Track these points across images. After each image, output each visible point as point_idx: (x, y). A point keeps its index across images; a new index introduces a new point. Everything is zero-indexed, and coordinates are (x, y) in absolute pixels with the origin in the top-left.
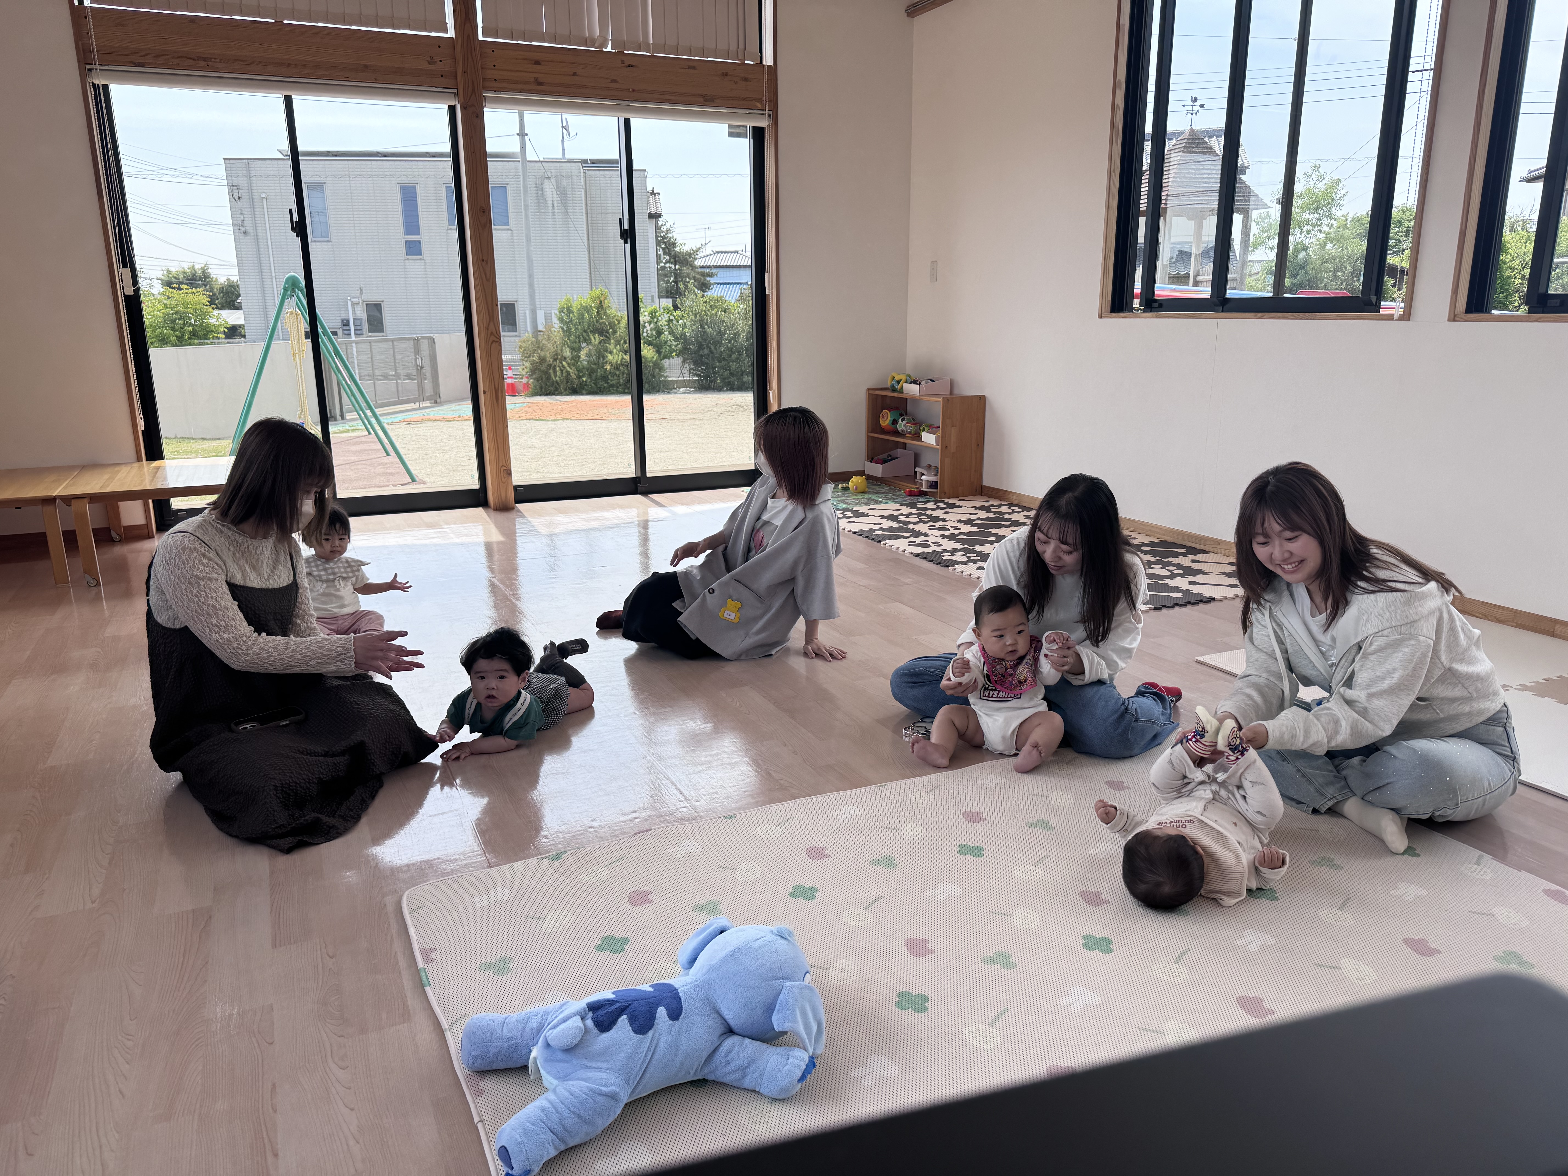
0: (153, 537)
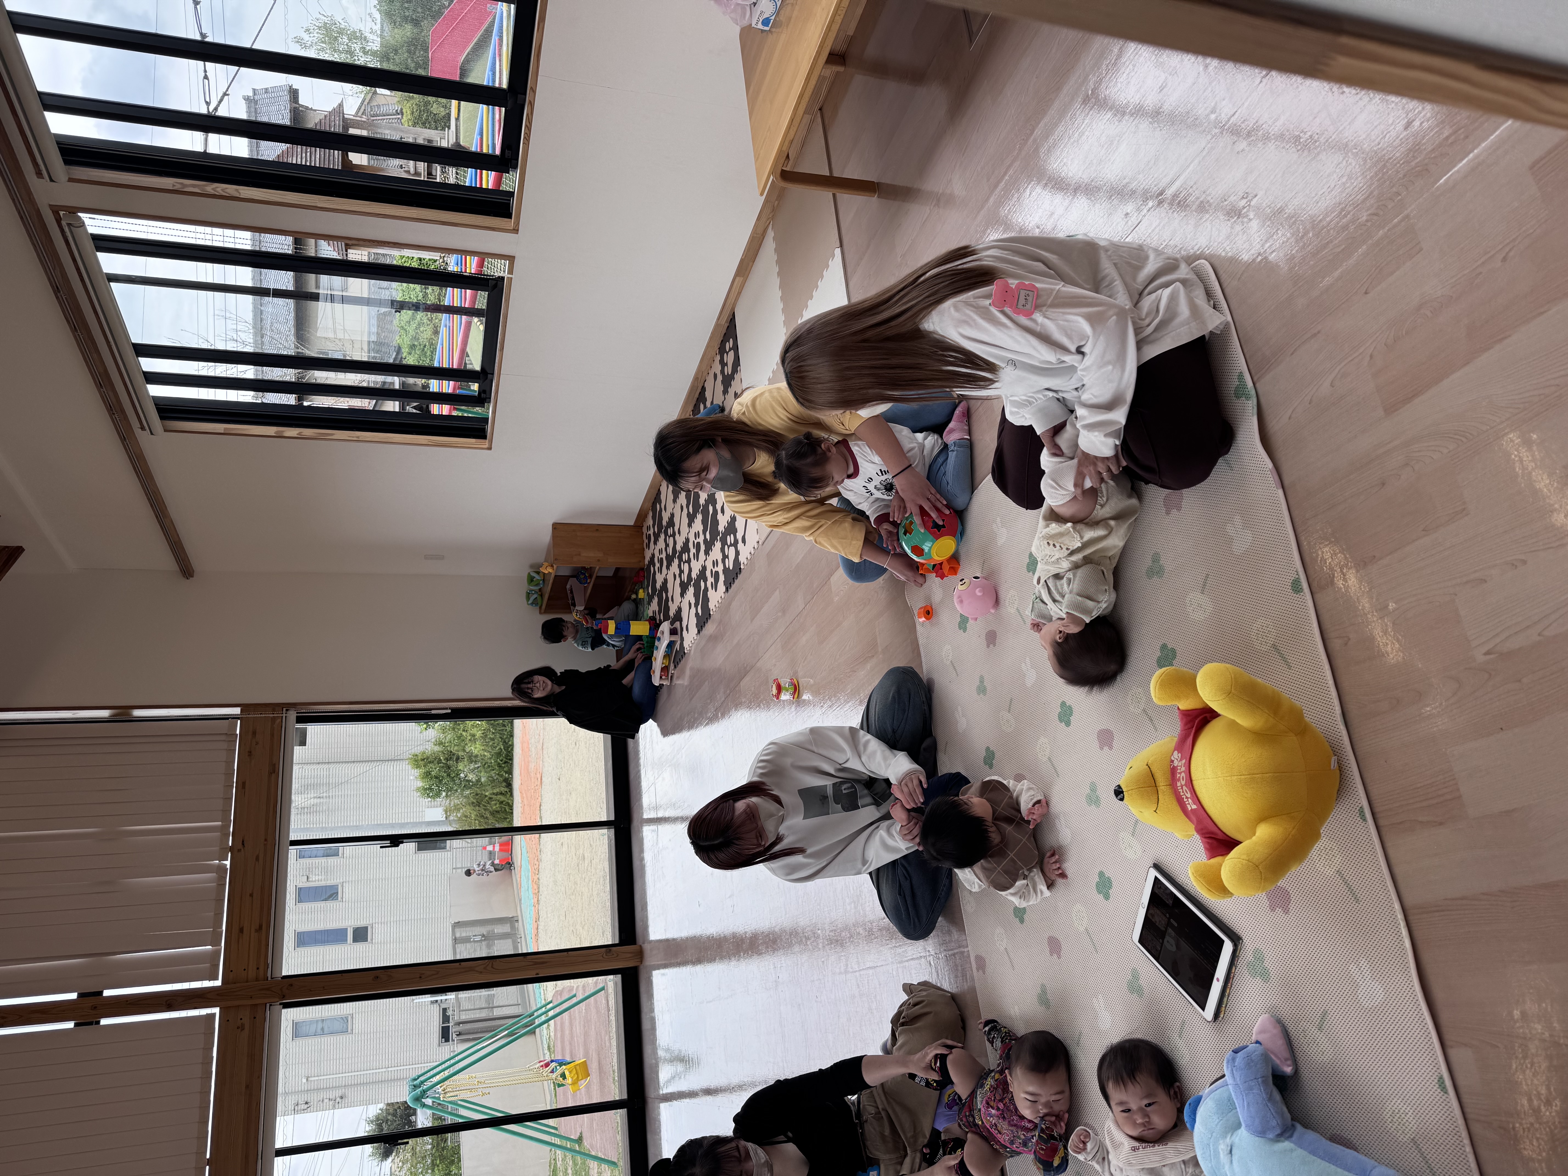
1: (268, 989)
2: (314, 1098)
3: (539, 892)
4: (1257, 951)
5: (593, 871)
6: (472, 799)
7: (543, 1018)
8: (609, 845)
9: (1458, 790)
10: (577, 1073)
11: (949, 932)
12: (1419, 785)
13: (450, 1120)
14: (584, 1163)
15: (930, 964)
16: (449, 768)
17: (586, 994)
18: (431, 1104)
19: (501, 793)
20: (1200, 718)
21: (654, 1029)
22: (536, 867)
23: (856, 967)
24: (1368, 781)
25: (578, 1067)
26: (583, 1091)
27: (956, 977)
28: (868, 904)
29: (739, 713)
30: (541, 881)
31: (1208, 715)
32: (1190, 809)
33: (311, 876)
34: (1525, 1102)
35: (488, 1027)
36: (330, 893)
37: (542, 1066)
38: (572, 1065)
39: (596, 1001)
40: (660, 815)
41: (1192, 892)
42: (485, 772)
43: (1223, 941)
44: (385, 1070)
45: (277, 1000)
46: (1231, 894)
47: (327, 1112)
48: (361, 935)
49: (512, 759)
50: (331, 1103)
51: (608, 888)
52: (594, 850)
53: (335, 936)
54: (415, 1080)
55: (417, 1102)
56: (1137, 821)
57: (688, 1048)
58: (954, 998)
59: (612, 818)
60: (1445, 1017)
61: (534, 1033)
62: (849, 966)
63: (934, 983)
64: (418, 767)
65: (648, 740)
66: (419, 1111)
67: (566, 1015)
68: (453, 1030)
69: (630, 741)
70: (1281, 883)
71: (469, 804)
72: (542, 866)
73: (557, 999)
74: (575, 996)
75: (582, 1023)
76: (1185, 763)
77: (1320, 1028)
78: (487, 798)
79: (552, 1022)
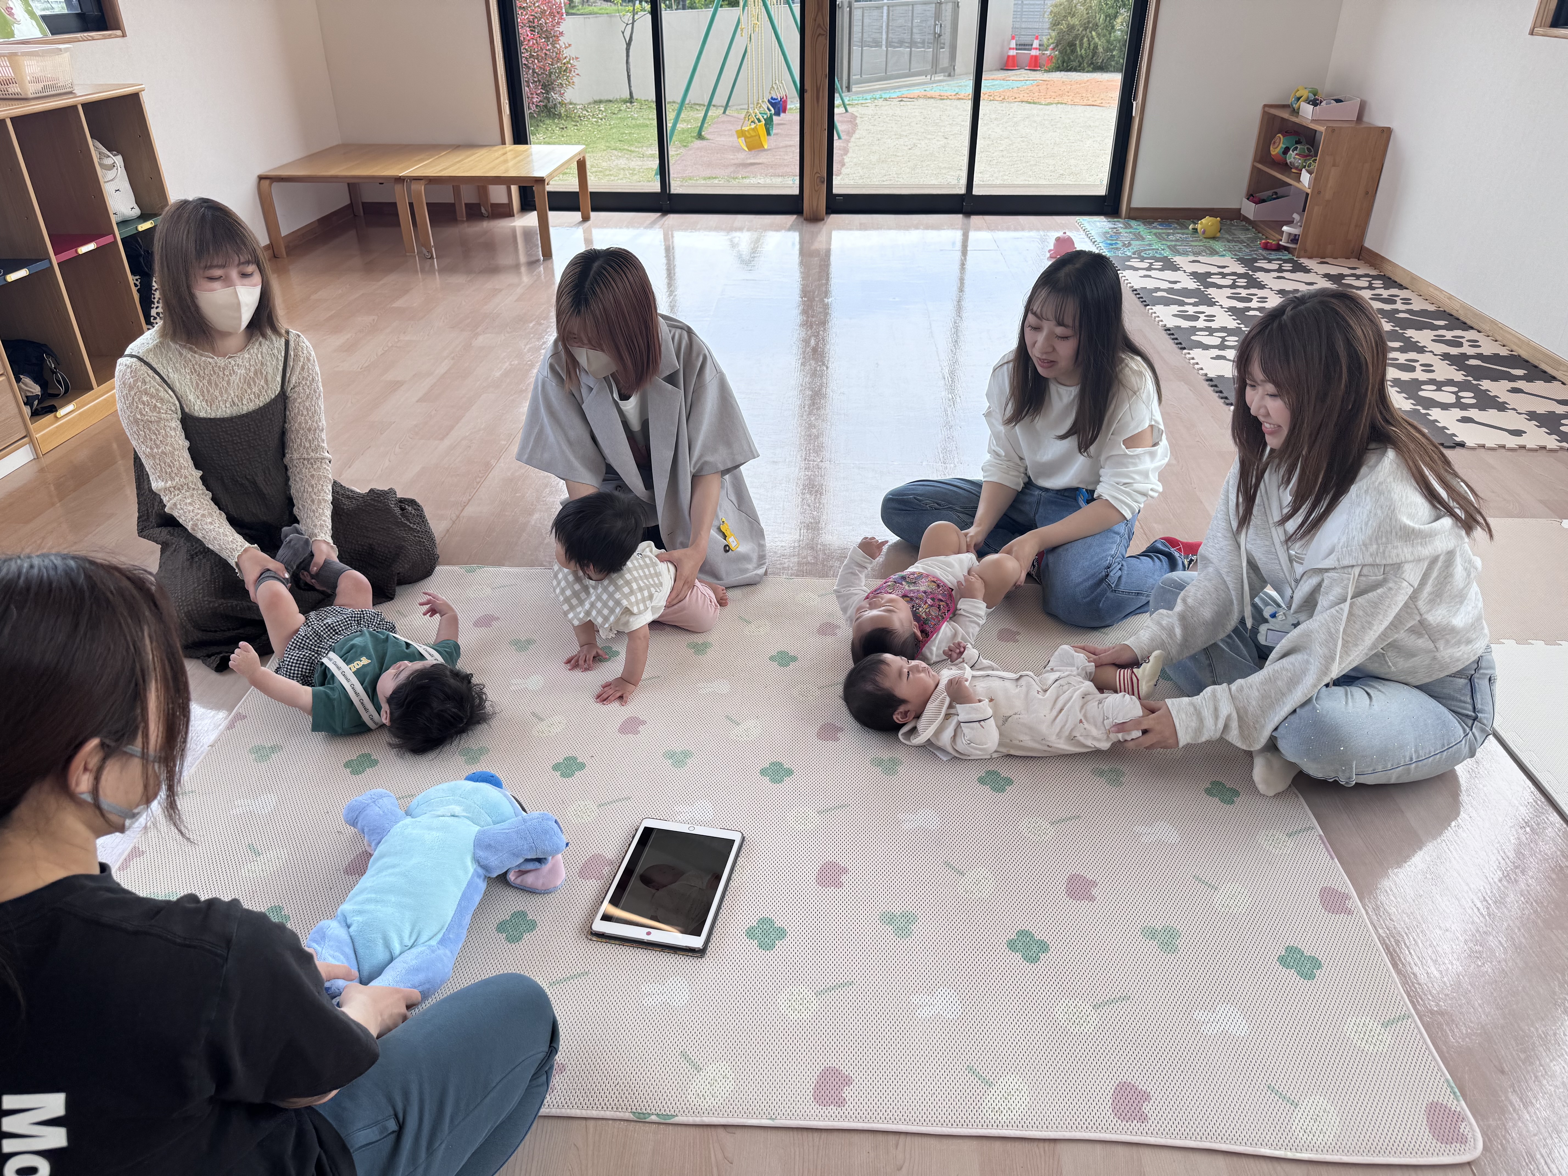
0: (513, 216)
59: (975, 192)
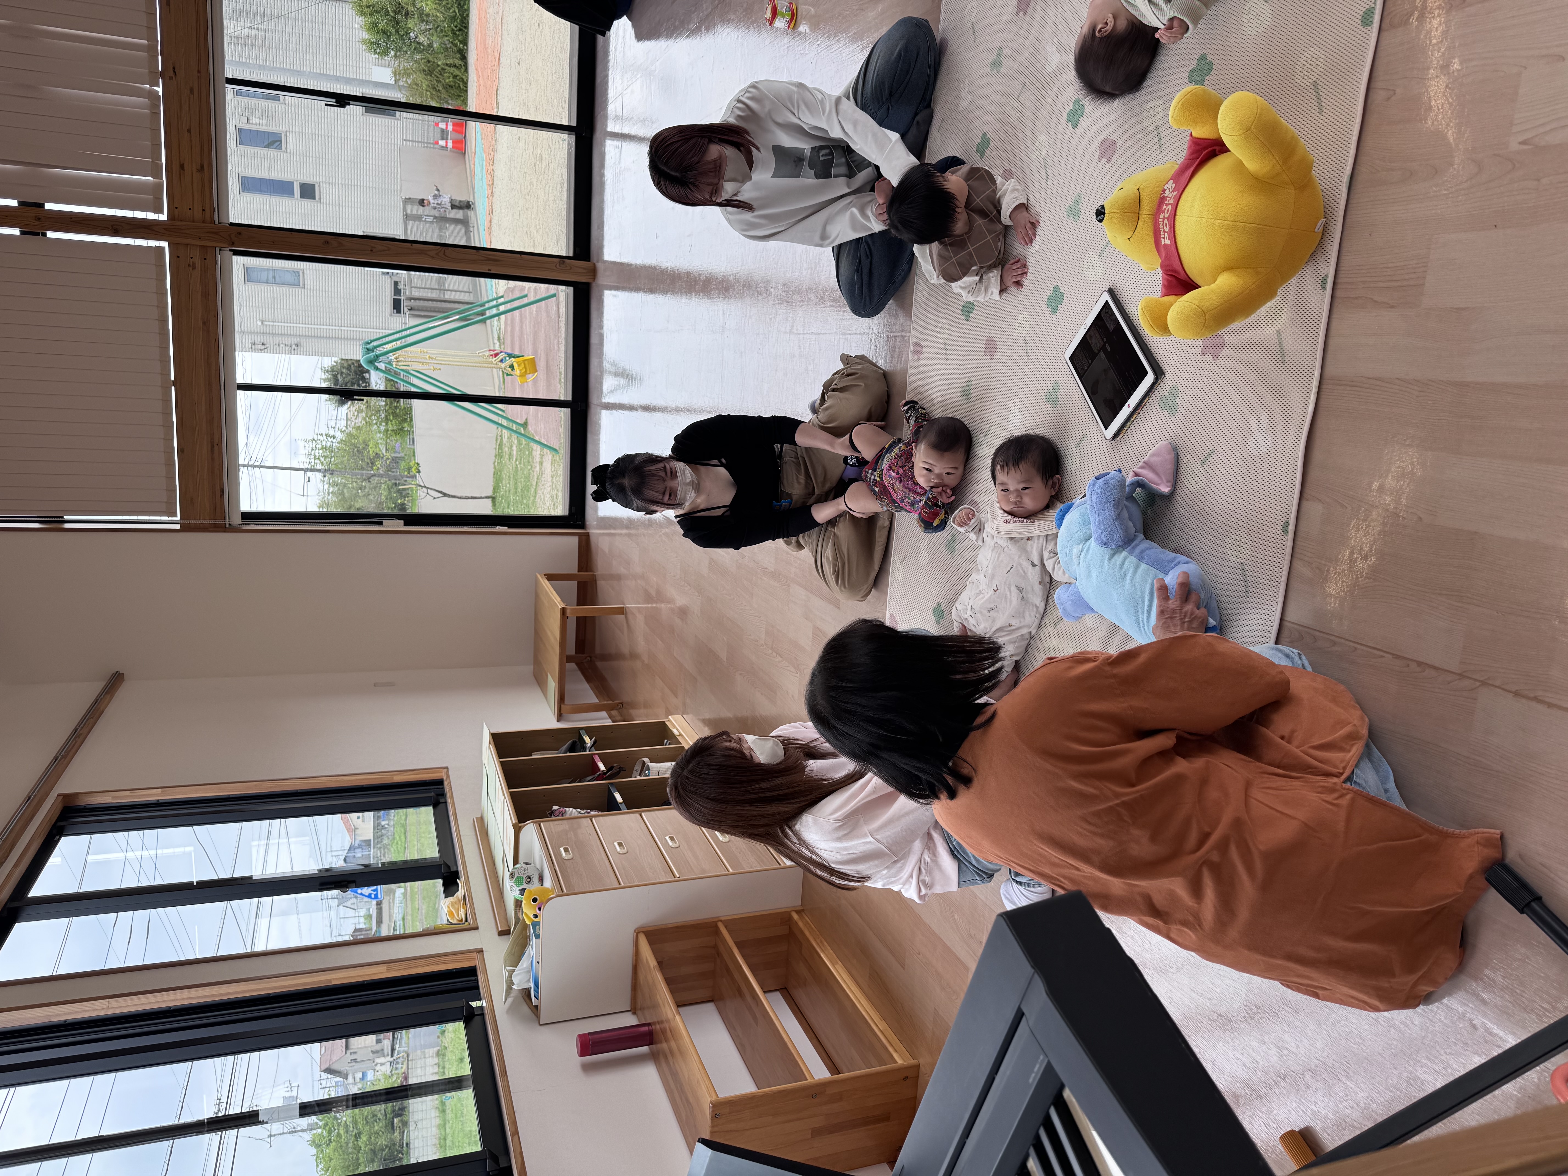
1: (216, 233)
2: (269, 340)
3: (493, 184)
4: (1175, 387)
5: (551, 175)
6: (423, 66)
7: (494, 311)
8: (569, 154)
9: (1424, 278)
10: (525, 367)
11: (896, 316)
12: (1390, 265)
13: (403, 387)
14: (527, 444)
15: (871, 341)
16: (398, 23)
17: (538, 298)
18: (383, 369)
19: (455, 66)
20: (1209, 149)
21: (601, 344)
22: (491, 157)
23: (801, 330)
24: (1344, 250)
25: (526, 362)
26: (530, 384)
27: (892, 357)
28: (824, 273)
29: (727, 30)
30: (496, 173)
31: (1217, 148)
32: (1163, 243)
33: (251, 118)
34: (1347, 554)
35: (441, 308)
36: (273, 141)
37: (492, 355)
38: (521, 359)
39: (547, 307)
40: (626, 131)
41: (1135, 322)
42: (438, 37)
43: (1147, 373)
44: (338, 328)
45: (227, 246)
46: (1171, 333)
47: (283, 355)
48: (308, 191)
49: (467, 27)
50: (287, 348)
51: (565, 197)
52: (552, 153)
53: (282, 188)
54: (368, 343)
55: (370, 365)
56: (1108, 243)
57: (632, 366)
58: (885, 375)
59: (574, 123)
60: (1313, 474)
61: (485, 322)
62: (795, 328)
63: (871, 358)
64: (363, 14)
65: (620, 41)
66: (372, 372)
67: (517, 313)
68: (404, 305)
69: (600, 38)
70: (1221, 332)
71: (420, 71)
72: (498, 157)
73: (508, 296)
74: (526, 296)
75: (532, 323)
76: (1175, 196)
77: (1203, 463)
78: (439, 68)
79: (503, 317)
